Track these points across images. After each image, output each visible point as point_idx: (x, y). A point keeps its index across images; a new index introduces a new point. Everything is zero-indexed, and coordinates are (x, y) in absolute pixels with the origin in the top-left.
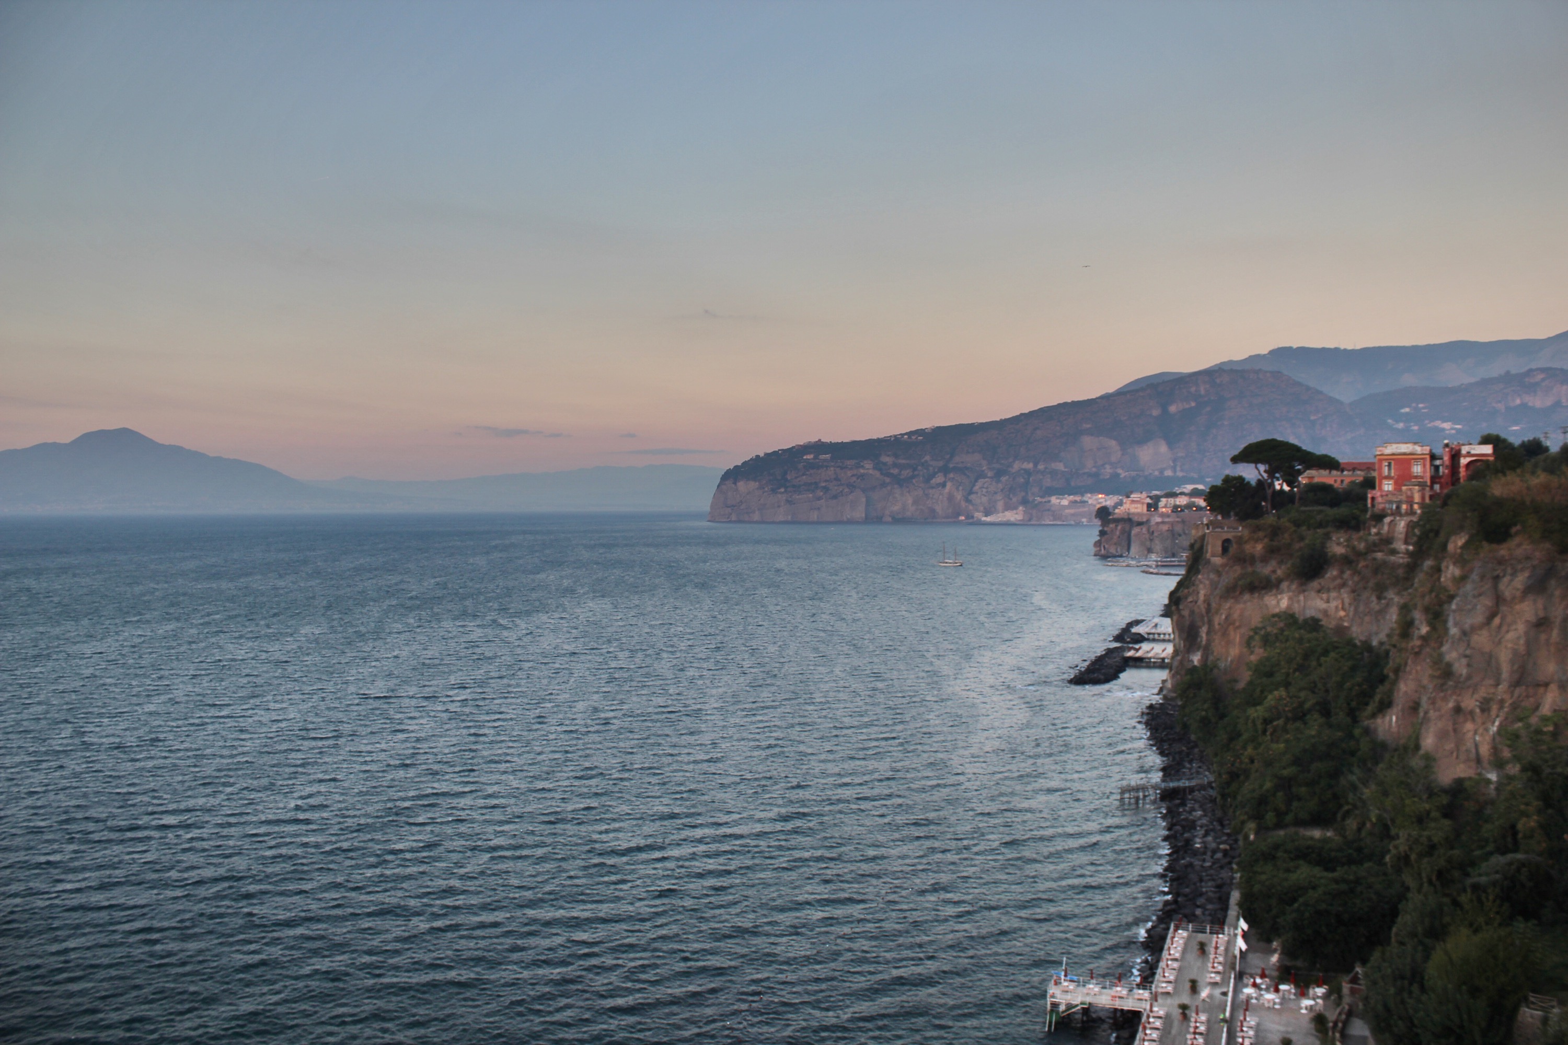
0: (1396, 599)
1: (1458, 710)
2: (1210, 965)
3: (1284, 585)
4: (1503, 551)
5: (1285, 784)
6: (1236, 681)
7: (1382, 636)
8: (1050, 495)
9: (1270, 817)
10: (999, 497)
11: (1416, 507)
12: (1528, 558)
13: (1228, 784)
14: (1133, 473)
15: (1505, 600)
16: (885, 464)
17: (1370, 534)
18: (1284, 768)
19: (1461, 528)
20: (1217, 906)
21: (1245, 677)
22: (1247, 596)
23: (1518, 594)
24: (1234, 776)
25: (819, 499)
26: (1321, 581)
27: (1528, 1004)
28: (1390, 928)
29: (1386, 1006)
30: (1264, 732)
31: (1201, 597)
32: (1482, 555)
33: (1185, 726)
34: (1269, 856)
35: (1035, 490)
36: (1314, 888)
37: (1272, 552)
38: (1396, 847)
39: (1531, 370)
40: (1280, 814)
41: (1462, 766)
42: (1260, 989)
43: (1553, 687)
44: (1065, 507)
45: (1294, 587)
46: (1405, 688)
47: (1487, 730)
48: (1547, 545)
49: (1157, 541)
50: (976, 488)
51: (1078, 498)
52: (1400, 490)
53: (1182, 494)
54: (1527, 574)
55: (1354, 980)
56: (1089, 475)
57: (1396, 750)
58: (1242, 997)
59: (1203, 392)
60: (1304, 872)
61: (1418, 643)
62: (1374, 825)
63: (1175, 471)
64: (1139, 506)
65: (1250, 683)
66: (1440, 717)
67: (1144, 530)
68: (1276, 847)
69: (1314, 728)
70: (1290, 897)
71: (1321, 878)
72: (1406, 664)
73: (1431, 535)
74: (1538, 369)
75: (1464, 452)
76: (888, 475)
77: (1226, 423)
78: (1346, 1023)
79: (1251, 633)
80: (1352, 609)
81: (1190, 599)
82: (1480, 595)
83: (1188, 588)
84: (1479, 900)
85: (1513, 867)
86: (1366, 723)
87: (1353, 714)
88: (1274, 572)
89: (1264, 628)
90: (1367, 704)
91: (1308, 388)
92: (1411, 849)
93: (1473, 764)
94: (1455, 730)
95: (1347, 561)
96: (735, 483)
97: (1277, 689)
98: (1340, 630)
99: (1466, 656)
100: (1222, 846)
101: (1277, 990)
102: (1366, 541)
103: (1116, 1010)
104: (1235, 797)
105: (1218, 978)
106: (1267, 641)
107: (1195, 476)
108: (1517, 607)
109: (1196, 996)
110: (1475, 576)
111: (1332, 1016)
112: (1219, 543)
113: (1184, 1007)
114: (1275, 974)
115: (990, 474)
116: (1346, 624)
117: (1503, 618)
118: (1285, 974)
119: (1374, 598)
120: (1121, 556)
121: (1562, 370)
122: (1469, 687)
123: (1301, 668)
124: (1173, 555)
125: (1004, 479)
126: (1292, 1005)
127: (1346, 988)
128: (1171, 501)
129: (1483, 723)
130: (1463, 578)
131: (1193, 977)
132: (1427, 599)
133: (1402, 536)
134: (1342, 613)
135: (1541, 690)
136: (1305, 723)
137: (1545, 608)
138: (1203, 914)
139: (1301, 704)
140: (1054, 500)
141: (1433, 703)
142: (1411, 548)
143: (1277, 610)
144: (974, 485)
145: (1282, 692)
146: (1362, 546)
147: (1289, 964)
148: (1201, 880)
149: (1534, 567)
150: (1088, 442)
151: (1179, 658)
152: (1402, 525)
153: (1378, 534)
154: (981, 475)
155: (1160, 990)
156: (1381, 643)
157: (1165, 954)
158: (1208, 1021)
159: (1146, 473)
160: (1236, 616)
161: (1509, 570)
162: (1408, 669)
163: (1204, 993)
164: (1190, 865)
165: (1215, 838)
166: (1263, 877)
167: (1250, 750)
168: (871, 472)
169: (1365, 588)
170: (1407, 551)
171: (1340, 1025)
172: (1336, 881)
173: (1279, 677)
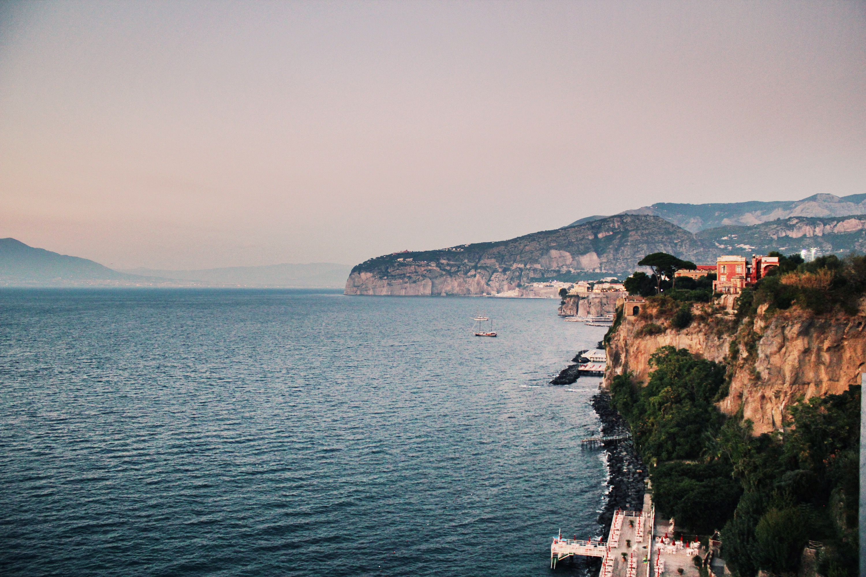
0: (728, 339)
1: (763, 397)
2: (636, 532)
3: (668, 331)
4: (787, 313)
5: (672, 437)
6: (642, 383)
7: (721, 359)
8: (534, 282)
9: (664, 455)
10: (505, 282)
11: (738, 290)
12: (800, 317)
13: (640, 437)
14: (579, 271)
15: (788, 339)
16: (443, 264)
17: (714, 304)
18: (672, 428)
19: (765, 301)
20: (637, 502)
21: (647, 381)
22: (648, 337)
23: (795, 336)
24: (643, 433)
25: (406, 283)
26: (688, 329)
27: (808, 546)
28: (733, 511)
29: (736, 550)
30: (660, 409)
31: (622, 338)
32: (776, 315)
33: (615, 407)
34: (668, 474)
35: (525, 279)
36: (693, 490)
37: (661, 313)
38: (737, 468)
39: (790, 218)
40: (669, 453)
41: (765, 427)
42: (665, 544)
43: (812, 385)
44: (541, 289)
45: (673, 332)
46: (735, 386)
47: (778, 408)
48: (810, 310)
49: (592, 308)
50: (492, 278)
51: (548, 284)
52: (730, 281)
53: (606, 282)
54: (799, 325)
55: (715, 538)
56: (555, 271)
57: (730, 418)
58: (656, 548)
59: (616, 227)
60: (686, 482)
61: (742, 362)
62: (719, 458)
63: (601, 270)
64: (582, 288)
65: (650, 384)
66: (754, 401)
67: (586, 302)
68: (671, 469)
69: (687, 407)
70: (680, 494)
71: (696, 485)
72: (736, 373)
73: (747, 305)
74: (794, 217)
75: (763, 261)
76: (444, 270)
77: (629, 244)
78: (712, 559)
79: (651, 357)
80: (705, 344)
81: (616, 339)
82: (775, 336)
83: (615, 333)
84: (782, 494)
85: (798, 477)
86: (715, 404)
87: (706, 399)
88: (663, 324)
89: (658, 354)
90: (714, 394)
91: (673, 226)
92: (745, 468)
93: (771, 426)
94: (762, 408)
95: (702, 318)
96: (359, 274)
97: (666, 387)
98: (698, 355)
99: (767, 369)
100: (638, 471)
101: (674, 544)
102: (712, 308)
103: (588, 556)
104: (644, 445)
105: (641, 539)
106: (659, 361)
107: (612, 272)
108: (794, 343)
109: (630, 549)
110: (772, 326)
111: (703, 557)
112: (632, 308)
113: (624, 555)
114: (672, 536)
115: (500, 270)
116: (701, 352)
117: (787, 348)
118: (677, 536)
119: (716, 338)
120: (573, 316)
121: (806, 218)
122: (769, 385)
123: (677, 375)
124: (602, 315)
125: (508, 273)
126: (681, 552)
127: (711, 542)
128: (601, 286)
129: (776, 404)
130: (766, 327)
131: (628, 538)
132: (746, 339)
133: (732, 305)
134: (699, 346)
135: (806, 386)
136: (682, 404)
137: (809, 343)
138: (630, 506)
139: (679, 395)
140: (535, 285)
141: (751, 393)
142: (736, 312)
143: (664, 345)
144: (491, 276)
145: (669, 388)
146: (710, 310)
147: (680, 530)
148: (628, 489)
149: (803, 322)
150: (554, 253)
151: (609, 370)
152: (731, 300)
153: (718, 304)
154: (495, 271)
155: (611, 546)
156: (720, 362)
157: (612, 527)
158: (638, 561)
159: (586, 271)
160: (642, 347)
161: (790, 323)
162: (737, 375)
163: (634, 547)
164: (622, 480)
165: (634, 467)
166: (665, 485)
167: (652, 419)
168: (435, 268)
169: (712, 333)
170: (734, 314)
171: (709, 561)
172: (704, 487)
173: (666, 380)
